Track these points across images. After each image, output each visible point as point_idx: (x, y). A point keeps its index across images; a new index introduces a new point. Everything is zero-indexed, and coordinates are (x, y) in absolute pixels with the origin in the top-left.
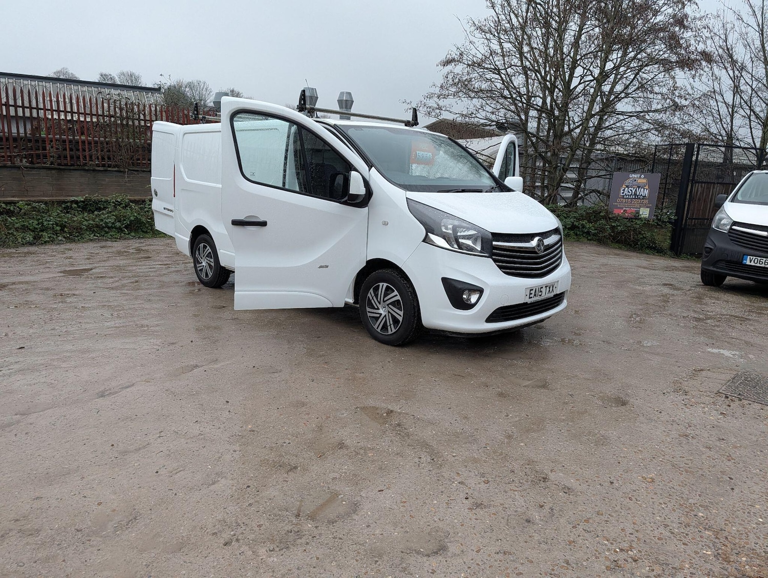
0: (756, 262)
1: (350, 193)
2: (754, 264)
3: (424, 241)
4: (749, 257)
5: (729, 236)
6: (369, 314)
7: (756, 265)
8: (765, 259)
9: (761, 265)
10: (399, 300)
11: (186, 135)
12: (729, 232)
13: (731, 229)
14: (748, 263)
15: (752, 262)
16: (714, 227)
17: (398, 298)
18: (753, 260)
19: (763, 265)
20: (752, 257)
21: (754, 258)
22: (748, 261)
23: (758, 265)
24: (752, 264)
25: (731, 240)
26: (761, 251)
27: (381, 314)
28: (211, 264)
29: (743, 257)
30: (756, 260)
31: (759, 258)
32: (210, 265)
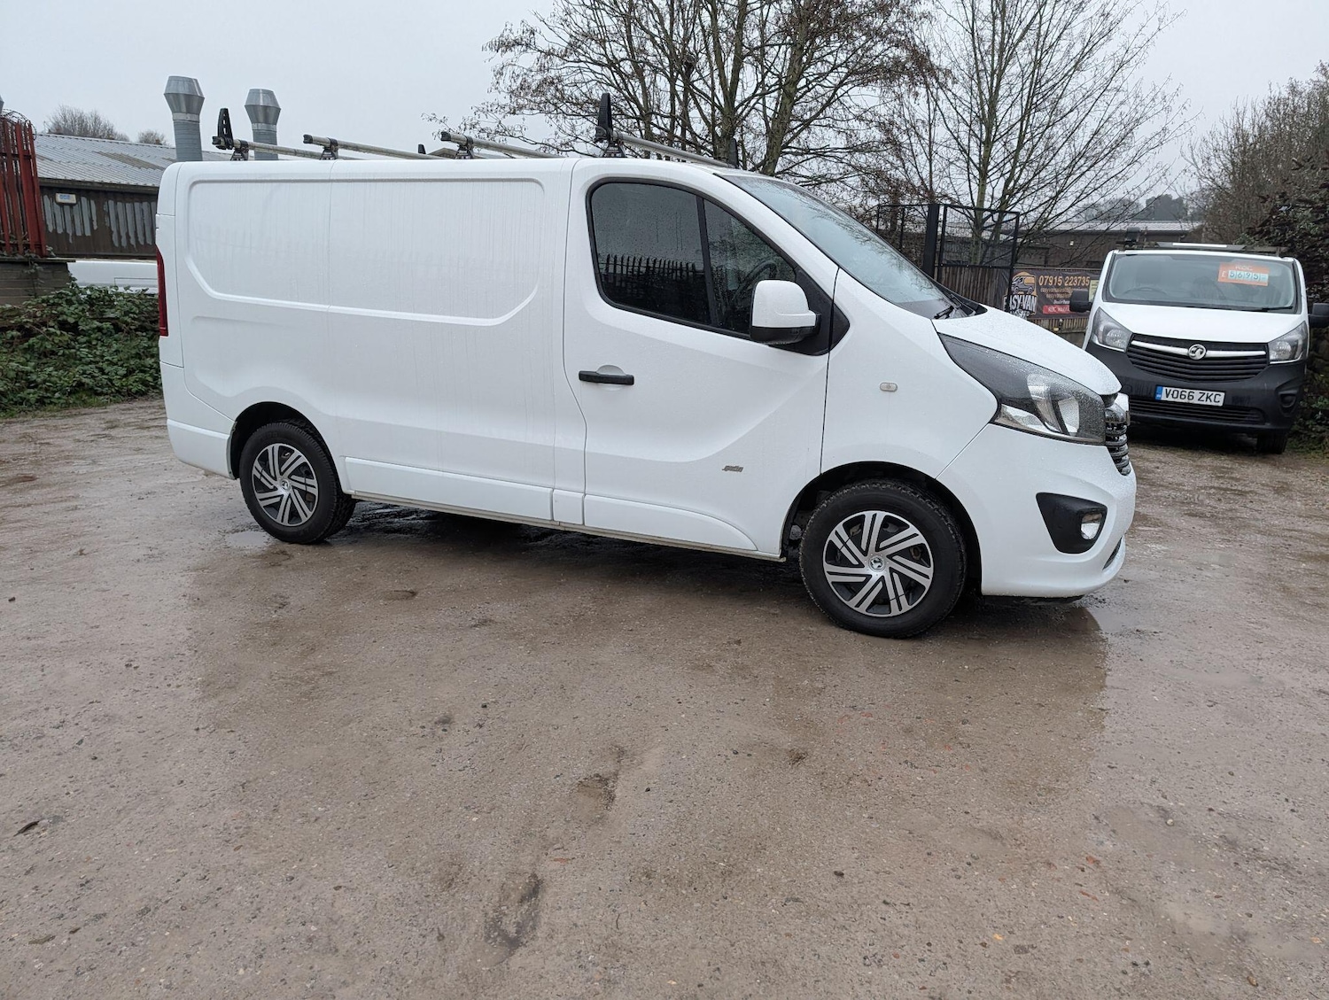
0: (1175, 396)
1: (753, 325)
2: (1173, 400)
3: (992, 421)
4: (1164, 388)
5: (1129, 357)
6: (830, 579)
7: (1176, 400)
8: (1188, 391)
9: (1183, 401)
10: (923, 545)
11: (197, 185)
12: (1129, 351)
13: (1130, 345)
14: (1164, 398)
15: (1170, 396)
16: (1097, 342)
17: (921, 539)
18: (1171, 392)
19: (1186, 401)
20: (1168, 389)
21: (1173, 389)
22: (1167, 395)
23: (1179, 400)
24: (1170, 399)
25: (1133, 363)
26: (1180, 377)
27: (869, 577)
28: (310, 490)
29: (1156, 390)
30: (1176, 392)
31: (1180, 390)
32: (304, 494)
